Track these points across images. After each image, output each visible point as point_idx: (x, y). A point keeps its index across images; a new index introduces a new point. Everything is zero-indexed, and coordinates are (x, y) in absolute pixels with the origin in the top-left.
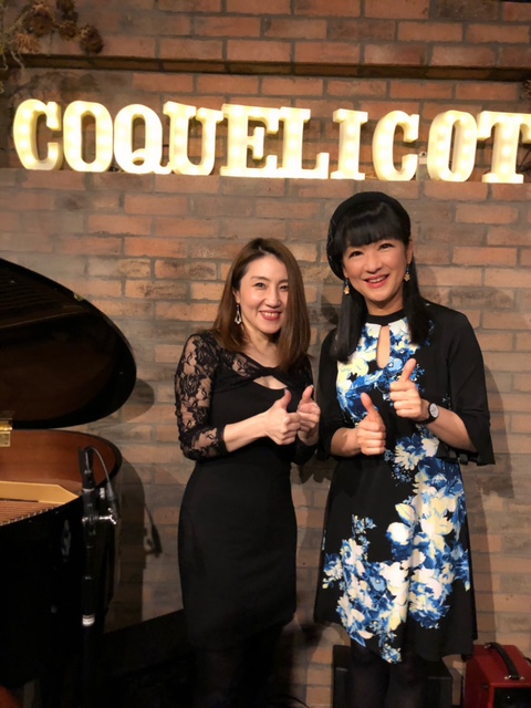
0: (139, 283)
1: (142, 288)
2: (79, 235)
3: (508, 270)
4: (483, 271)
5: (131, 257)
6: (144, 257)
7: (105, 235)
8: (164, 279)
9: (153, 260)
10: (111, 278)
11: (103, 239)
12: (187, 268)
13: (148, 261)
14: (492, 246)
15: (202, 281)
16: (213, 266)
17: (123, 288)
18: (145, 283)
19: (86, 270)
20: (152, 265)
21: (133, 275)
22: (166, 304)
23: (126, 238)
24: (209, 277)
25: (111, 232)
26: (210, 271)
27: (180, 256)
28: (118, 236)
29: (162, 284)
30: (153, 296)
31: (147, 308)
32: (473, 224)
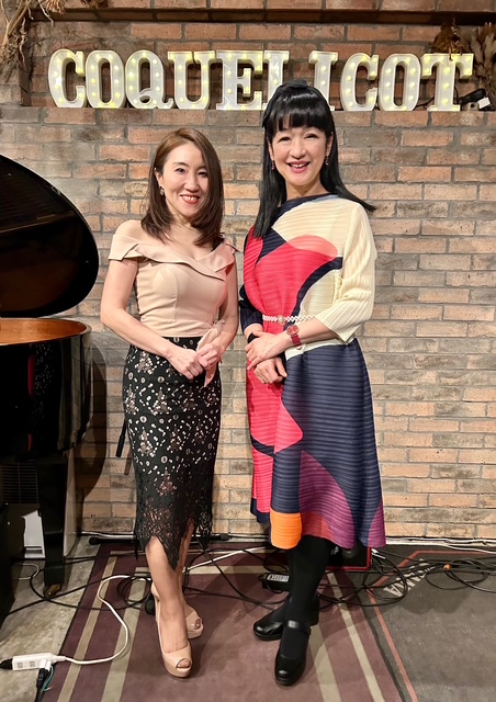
2: (92, 163)
3: (444, 186)
4: (423, 187)
5: (134, 180)
7: (112, 161)
10: (119, 198)
11: (111, 166)
14: (430, 165)
17: (129, 206)
19: (98, 192)
23: (131, 164)
25: (118, 160)
28: (123, 162)
32: (415, 147)
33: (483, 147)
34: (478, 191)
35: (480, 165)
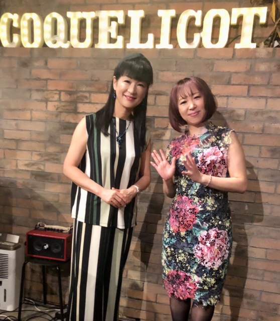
0: (54, 103)
1: (55, 106)
2: (28, 80)
3: (242, 98)
4: (228, 99)
5: (50, 90)
6: (56, 90)
7: (39, 79)
8: (65, 102)
9: (60, 91)
10: (41, 101)
11: (38, 82)
13: (58, 92)
14: (233, 85)
15: (82, 102)
16: (87, 95)
17: (46, 107)
18: (56, 103)
19: (30, 97)
20: (60, 95)
21: (51, 99)
22: (65, 114)
23: (49, 81)
24: (86, 100)
25: (42, 78)
26: (86, 97)
27: (72, 90)
28: (44, 80)
29: (64, 104)
30: (60, 110)
32: (223, 72)
33: (271, 73)
34: (266, 103)
35: (268, 85)
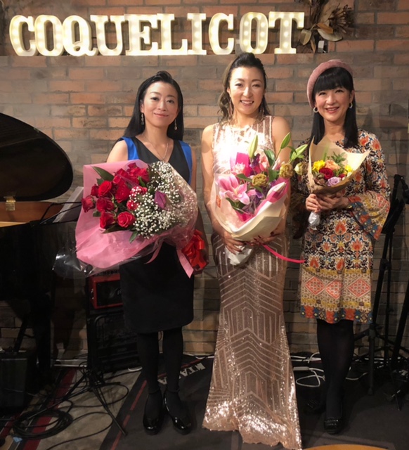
0: (80, 119)
1: (81, 122)
2: (45, 93)
4: (274, 106)
5: (74, 104)
6: (82, 104)
8: (93, 116)
9: (87, 105)
10: (64, 117)
11: (58, 95)
12: (106, 109)
13: (84, 106)
15: (114, 117)
16: (120, 108)
17: (71, 123)
18: (83, 119)
19: (50, 113)
20: (86, 109)
21: (76, 114)
22: (95, 131)
24: (118, 114)
25: (63, 91)
26: (119, 111)
27: (101, 103)
28: (66, 93)
29: (92, 119)
30: (88, 126)
31: (85, 133)
